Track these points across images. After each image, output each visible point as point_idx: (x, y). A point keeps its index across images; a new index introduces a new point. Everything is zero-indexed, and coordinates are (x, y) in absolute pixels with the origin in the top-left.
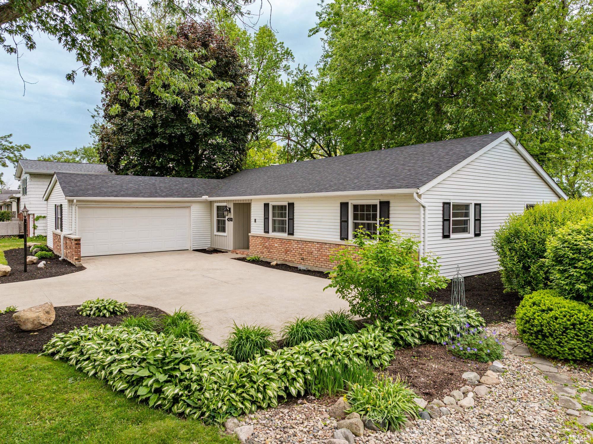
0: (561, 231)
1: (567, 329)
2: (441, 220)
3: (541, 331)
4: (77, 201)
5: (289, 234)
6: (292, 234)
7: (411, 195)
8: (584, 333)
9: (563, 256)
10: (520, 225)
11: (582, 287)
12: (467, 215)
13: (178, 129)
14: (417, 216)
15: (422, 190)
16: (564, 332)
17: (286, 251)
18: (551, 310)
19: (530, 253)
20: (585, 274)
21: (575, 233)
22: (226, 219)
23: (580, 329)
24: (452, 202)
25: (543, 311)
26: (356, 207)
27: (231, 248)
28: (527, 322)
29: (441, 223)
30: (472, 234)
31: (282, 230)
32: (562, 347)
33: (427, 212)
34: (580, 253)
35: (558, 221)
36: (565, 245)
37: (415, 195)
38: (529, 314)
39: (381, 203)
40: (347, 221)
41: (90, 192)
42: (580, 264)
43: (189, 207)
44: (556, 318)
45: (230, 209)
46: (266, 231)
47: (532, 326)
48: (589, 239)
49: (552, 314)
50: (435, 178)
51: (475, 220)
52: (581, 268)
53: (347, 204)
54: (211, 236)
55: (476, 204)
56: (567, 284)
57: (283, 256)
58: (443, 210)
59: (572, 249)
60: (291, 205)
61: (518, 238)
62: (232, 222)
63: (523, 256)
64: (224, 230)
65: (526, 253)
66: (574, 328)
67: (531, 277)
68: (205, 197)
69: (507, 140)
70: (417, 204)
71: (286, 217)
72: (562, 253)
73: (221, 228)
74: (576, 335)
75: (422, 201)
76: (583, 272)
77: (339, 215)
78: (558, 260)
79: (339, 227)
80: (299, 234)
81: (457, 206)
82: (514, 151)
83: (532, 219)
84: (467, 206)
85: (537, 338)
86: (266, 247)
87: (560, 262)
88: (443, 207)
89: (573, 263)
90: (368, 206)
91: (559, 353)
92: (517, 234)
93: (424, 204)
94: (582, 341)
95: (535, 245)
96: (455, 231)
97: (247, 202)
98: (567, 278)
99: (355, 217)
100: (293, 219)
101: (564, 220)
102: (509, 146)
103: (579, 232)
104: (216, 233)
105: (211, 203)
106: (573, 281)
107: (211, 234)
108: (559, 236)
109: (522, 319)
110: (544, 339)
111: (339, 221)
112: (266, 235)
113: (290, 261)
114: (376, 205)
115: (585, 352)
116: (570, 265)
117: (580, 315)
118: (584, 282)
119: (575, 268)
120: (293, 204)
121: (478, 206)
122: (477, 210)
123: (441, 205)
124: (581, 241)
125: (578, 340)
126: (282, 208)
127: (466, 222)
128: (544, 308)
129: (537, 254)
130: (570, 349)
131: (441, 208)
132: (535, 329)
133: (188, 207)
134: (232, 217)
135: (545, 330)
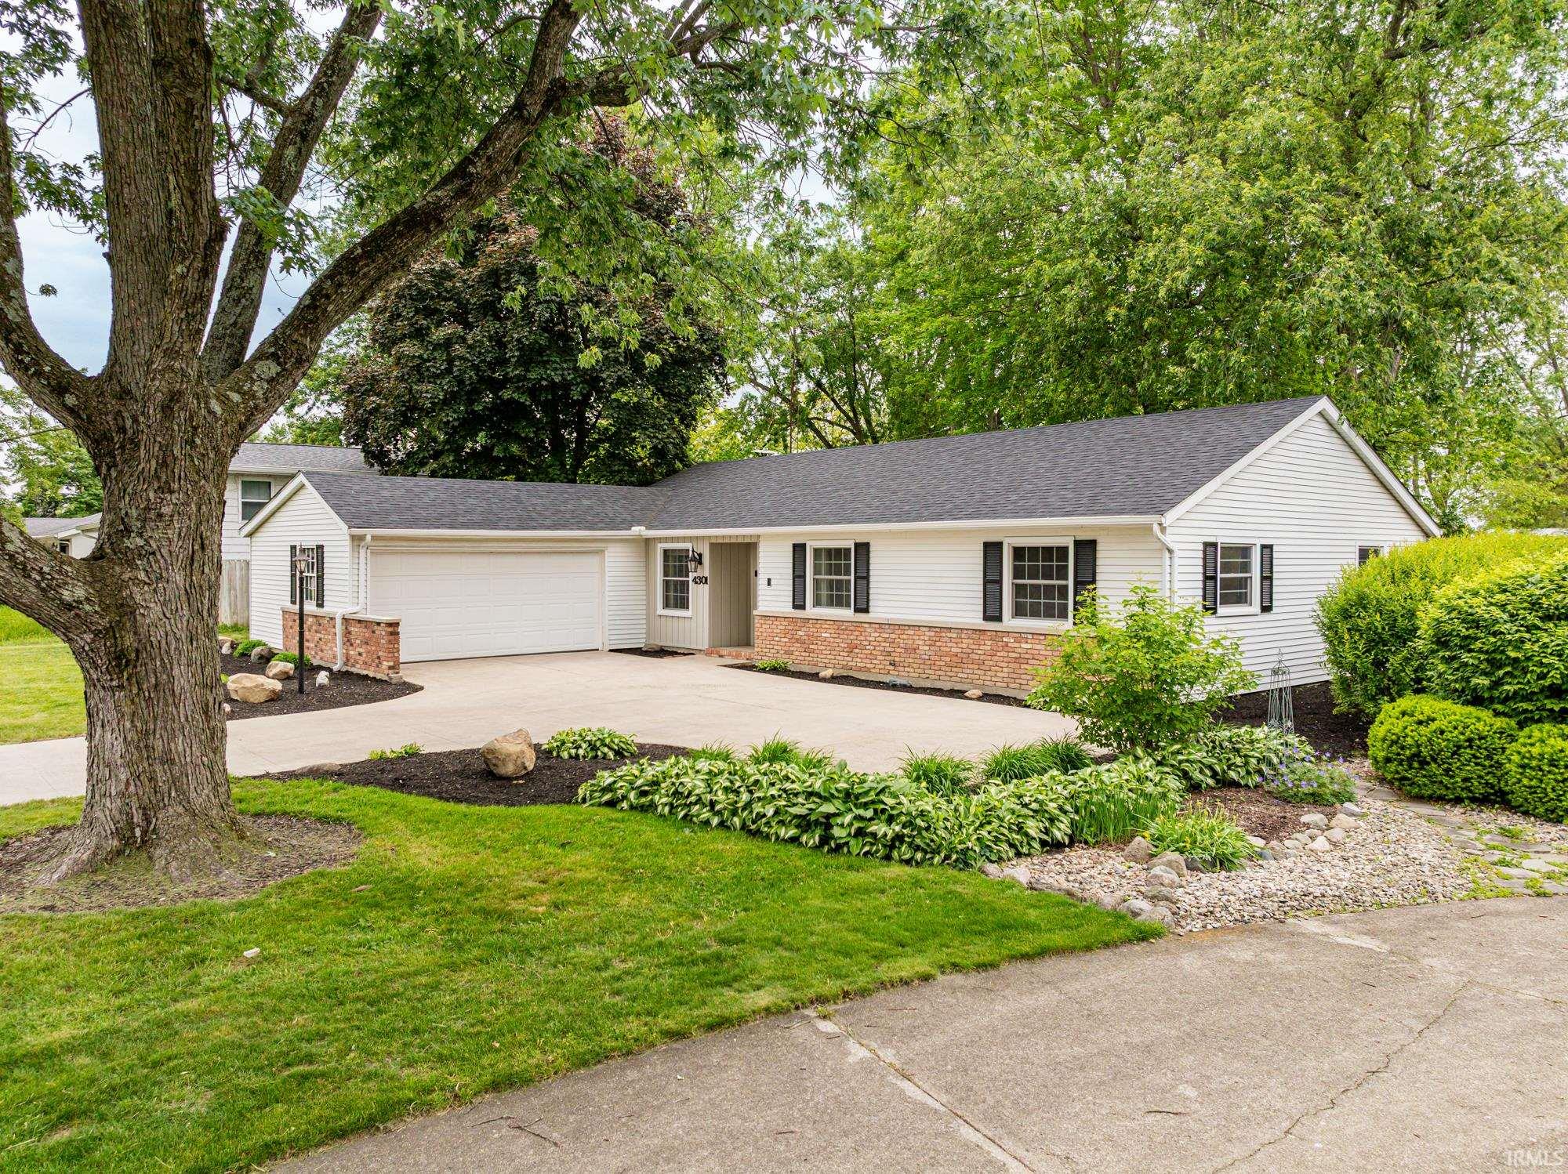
0: (1442, 594)
1: (1459, 747)
2: (1201, 577)
3: (1418, 755)
4: (374, 538)
5: (857, 610)
6: (866, 611)
7: (1148, 529)
8: (1485, 753)
9: (1450, 634)
10: (1367, 586)
11: (1483, 681)
12: (1246, 567)
13: (555, 369)
14: (1158, 570)
15: (1170, 517)
16: (1454, 753)
17: (851, 648)
18: (1433, 720)
19: (1386, 636)
20: (1487, 660)
21: (1468, 596)
22: (690, 579)
23: (1479, 747)
24: (1219, 541)
25: (1420, 723)
26: (1018, 553)
27: (704, 644)
28: (1394, 743)
29: (1200, 585)
30: (1256, 608)
31: (839, 602)
32: (1452, 777)
33: (1177, 561)
34: (1478, 627)
35: (1434, 578)
36: (1453, 615)
37: (1156, 528)
38: (1397, 731)
39: (1077, 543)
40: (1000, 582)
41: (395, 517)
42: (1478, 644)
43: (601, 552)
44: (1442, 732)
45: (700, 555)
46: (799, 605)
47: (1403, 748)
48: (1491, 604)
49: (1433, 726)
50: (1191, 493)
51: (1263, 578)
52: (1480, 651)
53: (999, 545)
54: (648, 619)
55: (1263, 547)
56: (1456, 681)
57: (844, 659)
58: (1205, 559)
59: (1464, 621)
60: (863, 549)
61: (1365, 608)
62: (707, 587)
63: (1376, 641)
64: (683, 603)
65: (1380, 635)
66: (1471, 747)
67: (1389, 679)
68: (638, 530)
69: (1321, 414)
70: (1158, 546)
71: (848, 573)
72: (1448, 628)
73: (676, 597)
74: (1474, 756)
75: (1168, 539)
76: (1482, 657)
77: (981, 568)
78: (1441, 641)
79: (981, 595)
80: (880, 610)
81: (1229, 550)
82: (1334, 434)
83: (1387, 573)
84: (1245, 551)
85: (1411, 767)
86: (797, 641)
87: (1444, 645)
88: (1205, 552)
89: (1466, 644)
90: (1048, 551)
91: (1448, 788)
92: (1362, 602)
93: (1171, 546)
94: (1484, 766)
95: (1395, 620)
96: (1227, 600)
97: (748, 540)
98: (1457, 669)
99: (1018, 573)
100: (867, 578)
101: (1445, 574)
102: (1326, 426)
103: (1476, 594)
104: (660, 611)
105: (648, 542)
106: (1467, 674)
107: (648, 615)
108: (1443, 601)
109: (1384, 740)
110: (1422, 768)
111: (981, 581)
112: (799, 613)
113: (860, 669)
114: (1066, 548)
115: (1487, 783)
116: (1461, 647)
117: (1480, 726)
118: (1485, 674)
119: (1470, 651)
120: (867, 545)
121: (1267, 549)
122: (1267, 558)
123: (1201, 547)
124: (1480, 607)
125: (1477, 764)
126: (839, 553)
127: (1243, 583)
128: (1421, 717)
129: (1399, 637)
130: (1465, 780)
131: (1201, 554)
132: (1408, 752)
133: (596, 552)
134: (707, 574)
135: (1425, 752)
